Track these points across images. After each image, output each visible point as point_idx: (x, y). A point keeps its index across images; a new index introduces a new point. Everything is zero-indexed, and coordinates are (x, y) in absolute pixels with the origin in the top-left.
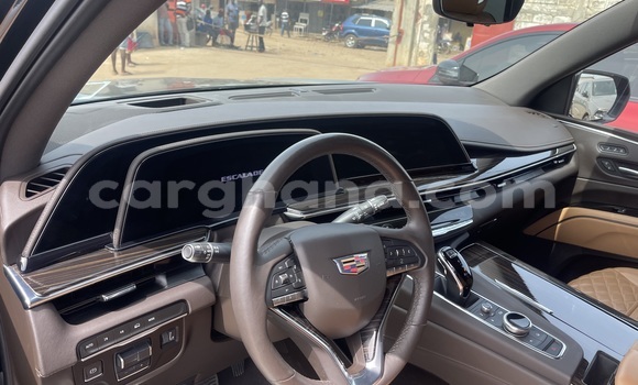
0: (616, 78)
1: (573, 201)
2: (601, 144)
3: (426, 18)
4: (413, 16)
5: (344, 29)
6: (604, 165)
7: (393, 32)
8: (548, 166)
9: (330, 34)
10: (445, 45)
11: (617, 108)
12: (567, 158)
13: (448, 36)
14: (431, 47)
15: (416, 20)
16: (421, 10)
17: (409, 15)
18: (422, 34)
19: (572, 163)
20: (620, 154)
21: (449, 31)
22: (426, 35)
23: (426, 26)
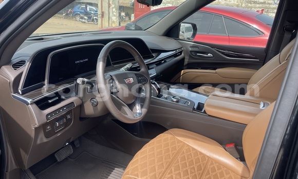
0: (192, 24)
1: (185, 68)
2: (191, 47)
3: (113, 6)
4: (107, 5)
5: (74, 12)
6: (193, 54)
7: (99, 12)
8: (175, 55)
9: (67, 15)
10: (123, 18)
11: (194, 35)
12: (181, 53)
13: (123, 14)
14: (117, 19)
15: (109, 7)
16: (111, 2)
17: (105, 5)
18: (113, 13)
19: (183, 54)
20: (196, 49)
21: (123, 12)
22: (114, 13)
23: (114, 10)
